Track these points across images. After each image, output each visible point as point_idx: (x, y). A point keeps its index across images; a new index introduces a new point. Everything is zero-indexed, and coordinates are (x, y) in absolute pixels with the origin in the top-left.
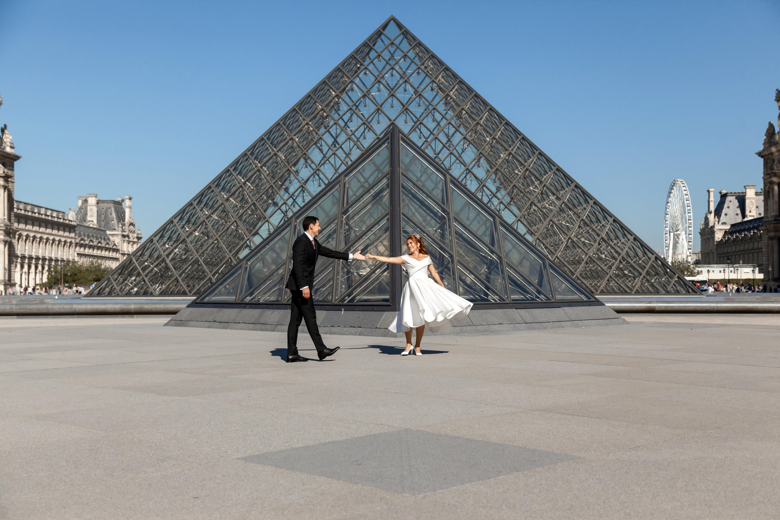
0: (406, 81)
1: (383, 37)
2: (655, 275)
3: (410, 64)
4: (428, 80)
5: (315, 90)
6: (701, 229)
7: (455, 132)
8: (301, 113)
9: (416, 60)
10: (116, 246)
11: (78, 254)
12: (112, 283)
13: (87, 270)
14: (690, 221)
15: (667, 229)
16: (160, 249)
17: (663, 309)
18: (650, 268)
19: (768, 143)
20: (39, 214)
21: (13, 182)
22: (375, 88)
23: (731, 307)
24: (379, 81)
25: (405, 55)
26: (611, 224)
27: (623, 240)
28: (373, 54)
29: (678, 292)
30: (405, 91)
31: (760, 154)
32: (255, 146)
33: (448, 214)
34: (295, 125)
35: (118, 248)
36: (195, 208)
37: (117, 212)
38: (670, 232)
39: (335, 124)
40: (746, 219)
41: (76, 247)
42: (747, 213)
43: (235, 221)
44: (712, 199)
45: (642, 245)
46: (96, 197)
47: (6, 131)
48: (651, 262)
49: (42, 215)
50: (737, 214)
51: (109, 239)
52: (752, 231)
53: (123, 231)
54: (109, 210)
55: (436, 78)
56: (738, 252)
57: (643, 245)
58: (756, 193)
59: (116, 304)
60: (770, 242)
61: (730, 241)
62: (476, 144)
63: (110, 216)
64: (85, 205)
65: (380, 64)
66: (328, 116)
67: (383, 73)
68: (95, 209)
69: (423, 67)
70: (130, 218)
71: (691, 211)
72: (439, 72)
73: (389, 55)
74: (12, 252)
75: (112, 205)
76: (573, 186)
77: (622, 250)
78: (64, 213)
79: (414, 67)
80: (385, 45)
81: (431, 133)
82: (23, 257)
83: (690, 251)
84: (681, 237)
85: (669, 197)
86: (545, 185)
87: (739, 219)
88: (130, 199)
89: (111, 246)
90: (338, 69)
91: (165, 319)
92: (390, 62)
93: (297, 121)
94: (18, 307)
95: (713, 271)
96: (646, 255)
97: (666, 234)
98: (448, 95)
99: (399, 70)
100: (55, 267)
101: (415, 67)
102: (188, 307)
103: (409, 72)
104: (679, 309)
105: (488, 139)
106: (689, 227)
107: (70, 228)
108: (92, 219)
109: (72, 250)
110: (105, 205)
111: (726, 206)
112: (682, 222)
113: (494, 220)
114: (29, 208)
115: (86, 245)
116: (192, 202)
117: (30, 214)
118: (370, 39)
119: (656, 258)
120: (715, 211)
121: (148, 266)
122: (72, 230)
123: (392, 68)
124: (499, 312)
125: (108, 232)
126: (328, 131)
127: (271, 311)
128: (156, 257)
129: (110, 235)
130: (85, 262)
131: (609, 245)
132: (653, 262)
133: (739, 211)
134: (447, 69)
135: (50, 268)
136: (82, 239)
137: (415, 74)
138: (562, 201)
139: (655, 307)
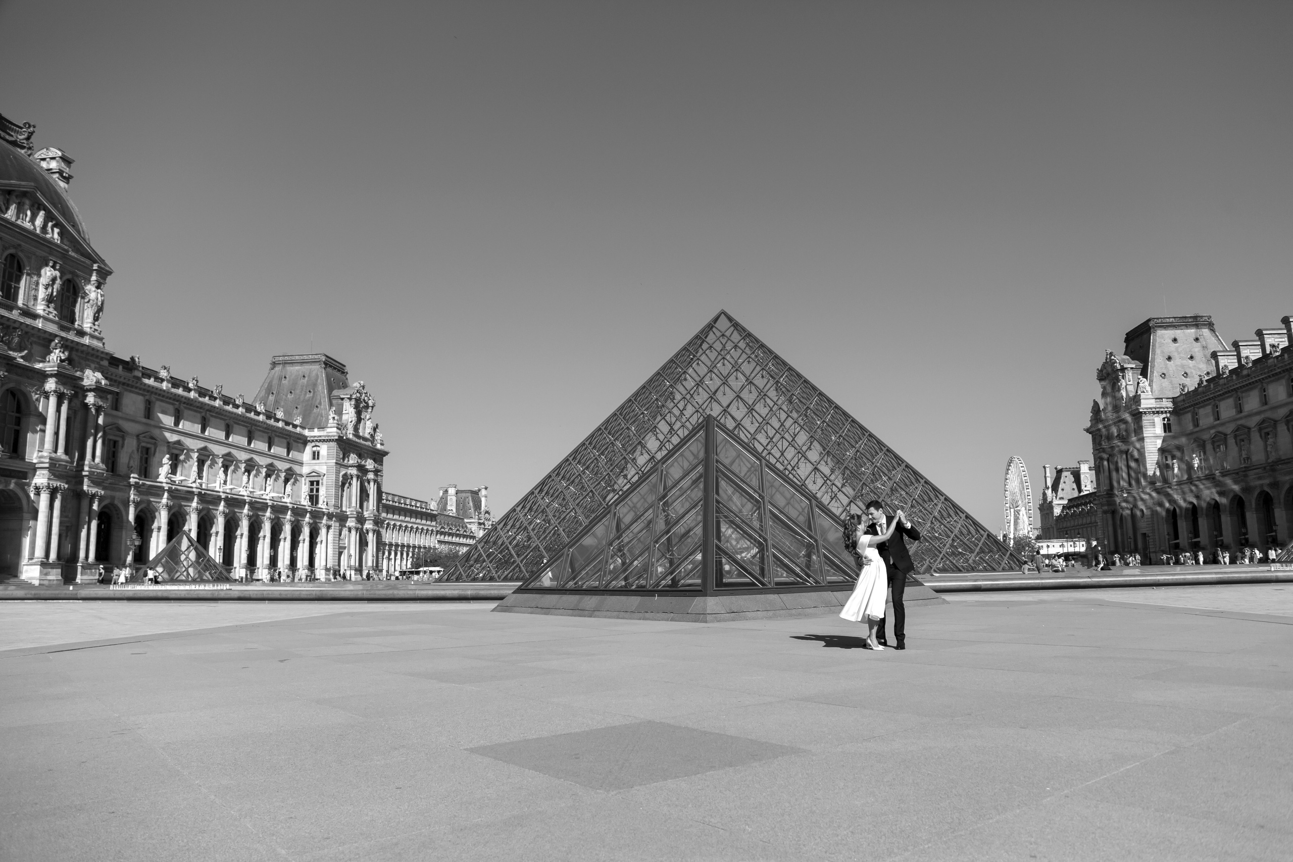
0: (737, 370)
1: (714, 329)
2: (989, 553)
3: (741, 354)
4: (758, 368)
5: (650, 381)
6: (1040, 505)
7: (787, 418)
8: (636, 403)
9: (748, 351)
10: (473, 533)
11: (438, 541)
12: (459, 570)
13: (446, 556)
14: (1029, 497)
15: (1007, 505)
16: (504, 537)
17: (989, 587)
18: (983, 544)
19: (1095, 419)
20: (405, 504)
21: (382, 476)
22: (707, 377)
23: (1055, 583)
24: (711, 371)
25: (736, 346)
26: (943, 502)
27: (955, 518)
28: (705, 346)
29: (1011, 569)
30: (737, 379)
31: (1088, 430)
32: (593, 436)
33: (763, 498)
34: (632, 414)
35: (475, 535)
36: (536, 496)
37: (474, 501)
38: (1010, 508)
39: (669, 412)
40: (1082, 494)
41: (437, 535)
42: (1083, 487)
43: (574, 508)
44: (1048, 474)
45: (974, 523)
46: (455, 487)
47: (378, 430)
48: (983, 539)
49: (407, 505)
50: (1074, 489)
51: (466, 527)
52: (1089, 505)
53: (479, 519)
54: (467, 500)
55: (766, 365)
56: (1077, 526)
57: (976, 524)
58: (1090, 468)
59: (454, 590)
60: (1104, 515)
61: (1068, 516)
62: (809, 426)
63: (468, 505)
64: (445, 495)
65: (713, 355)
66: (663, 406)
67: (716, 362)
68: (454, 499)
69: (753, 356)
70: (486, 506)
71: (1030, 487)
72: (769, 360)
73: (721, 346)
74: (380, 540)
75: (469, 494)
76: (903, 465)
77: (955, 528)
78: (427, 503)
79: (744, 356)
80: (716, 336)
81: (764, 420)
82: (391, 545)
83: (1031, 526)
84: (1021, 513)
85: (1007, 474)
86: (876, 466)
87: (1076, 494)
88: (486, 488)
89: (468, 534)
90: (671, 361)
91: (493, 605)
92: (722, 353)
93: (633, 411)
94: (368, 593)
95: (1053, 546)
96: (979, 532)
97: (1006, 510)
98: (778, 382)
99: (731, 360)
100: (419, 553)
101: (746, 356)
102: (513, 593)
103: (740, 361)
104: (1004, 586)
105: (819, 422)
106: (1028, 503)
107: (431, 517)
108: (452, 508)
109: (433, 538)
110: (464, 495)
111: (1062, 481)
112: (1022, 498)
113: (810, 503)
114: (396, 499)
115: (446, 532)
116: (534, 490)
117: (397, 504)
118: (702, 331)
119: (988, 535)
120: (1052, 486)
121: (493, 553)
122: (434, 519)
123: (724, 358)
124: (814, 595)
125: (466, 520)
126: (664, 418)
127: (589, 597)
128: (500, 543)
129: (468, 523)
130: (444, 548)
131: (943, 524)
132: (985, 539)
133: (1075, 486)
134: (776, 357)
135: (413, 554)
136: (442, 527)
137: (746, 362)
138: (893, 481)
139: (981, 585)
